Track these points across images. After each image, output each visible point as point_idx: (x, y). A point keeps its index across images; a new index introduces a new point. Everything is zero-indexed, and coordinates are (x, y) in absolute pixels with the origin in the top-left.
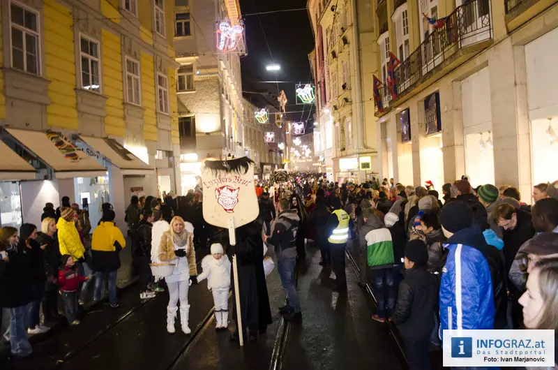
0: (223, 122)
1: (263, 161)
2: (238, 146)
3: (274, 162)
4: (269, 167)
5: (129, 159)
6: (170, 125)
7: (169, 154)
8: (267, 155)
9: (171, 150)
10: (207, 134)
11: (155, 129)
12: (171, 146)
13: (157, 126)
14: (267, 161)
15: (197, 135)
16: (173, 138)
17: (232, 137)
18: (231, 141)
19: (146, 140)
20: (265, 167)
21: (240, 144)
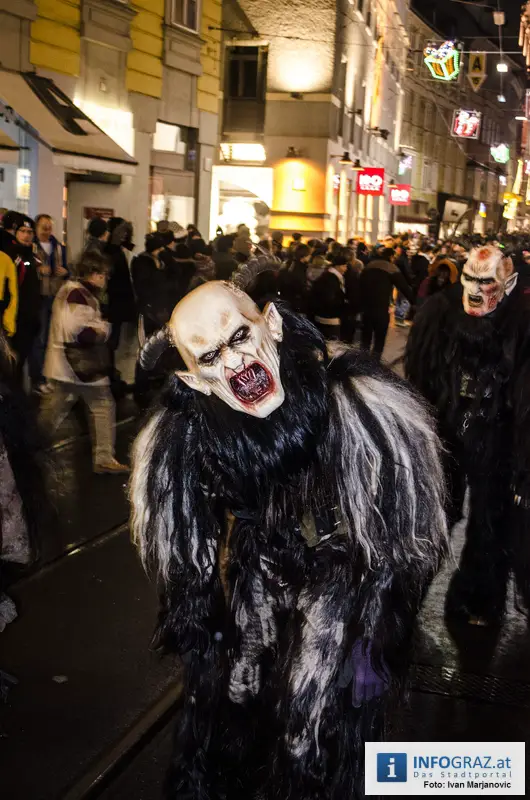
0: (339, 69)
1: (447, 190)
2: (380, 140)
3: (477, 196)
4: (461, 208)
5: (80, 131)
6: (198, 61)
7: (190, 135)
8: (460, 174)
9: (195, 125)
10: (296, 95)
11: (156, 67)
12: (195, 114)
13: (162, 59)
14: (458, 192)
15: (269, 97)
16: (201, 96)
17: (360, 112)
18: (358, 120)
19: (131, 92)
20: (450, 206)
21: (384, 134)
